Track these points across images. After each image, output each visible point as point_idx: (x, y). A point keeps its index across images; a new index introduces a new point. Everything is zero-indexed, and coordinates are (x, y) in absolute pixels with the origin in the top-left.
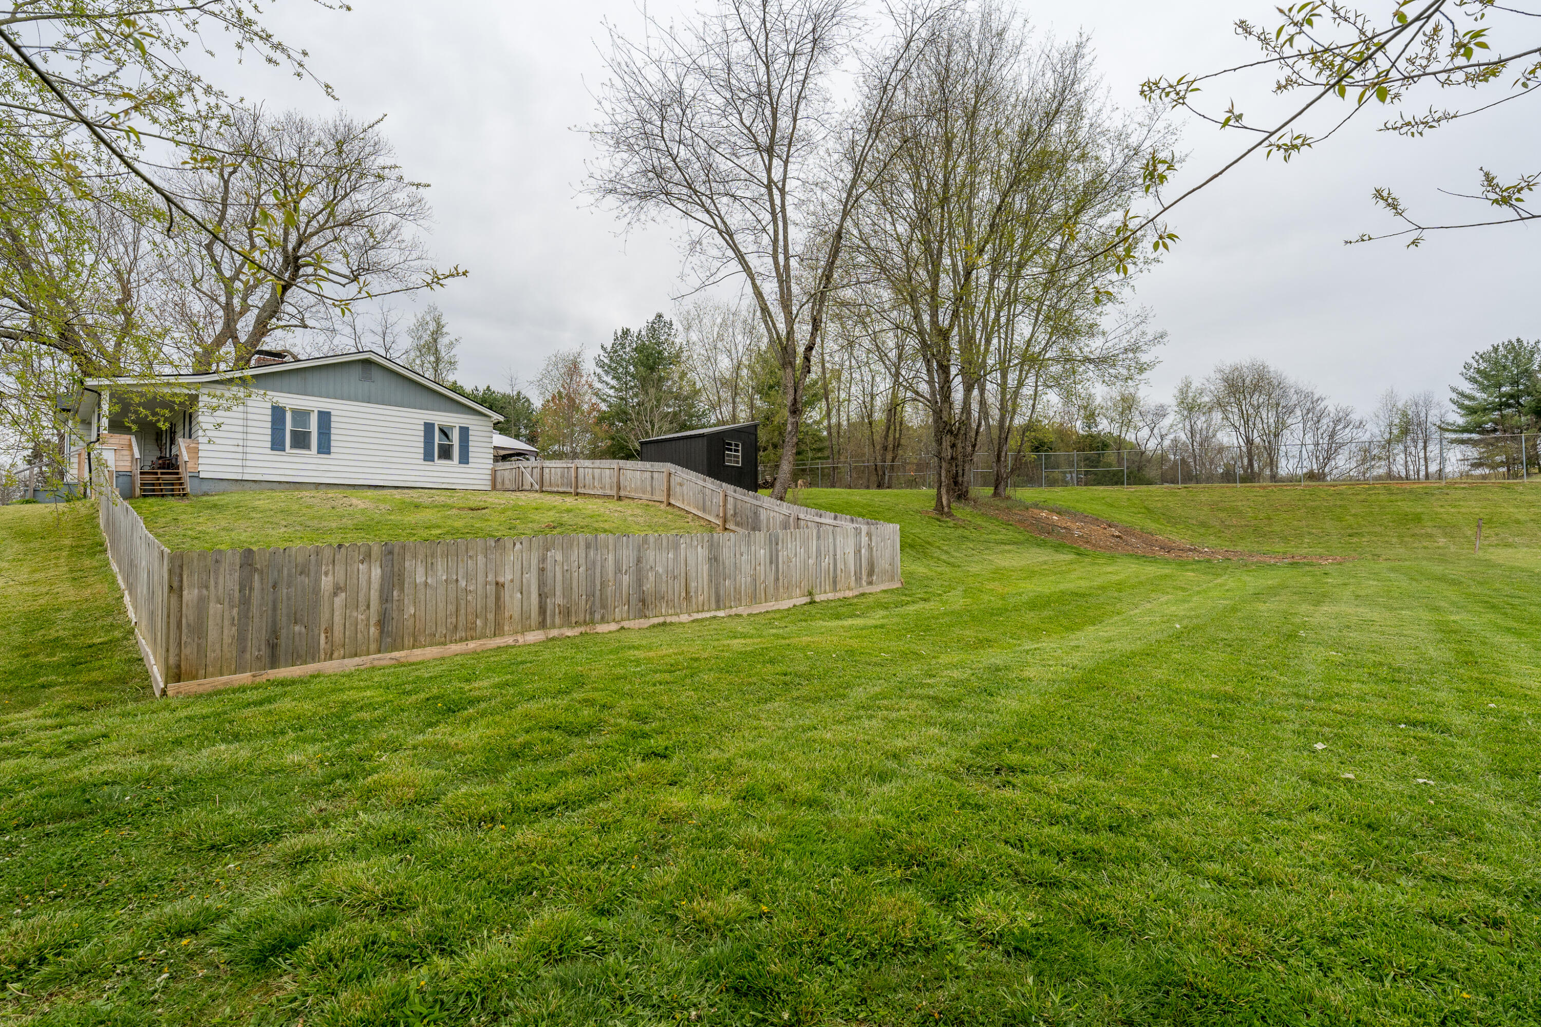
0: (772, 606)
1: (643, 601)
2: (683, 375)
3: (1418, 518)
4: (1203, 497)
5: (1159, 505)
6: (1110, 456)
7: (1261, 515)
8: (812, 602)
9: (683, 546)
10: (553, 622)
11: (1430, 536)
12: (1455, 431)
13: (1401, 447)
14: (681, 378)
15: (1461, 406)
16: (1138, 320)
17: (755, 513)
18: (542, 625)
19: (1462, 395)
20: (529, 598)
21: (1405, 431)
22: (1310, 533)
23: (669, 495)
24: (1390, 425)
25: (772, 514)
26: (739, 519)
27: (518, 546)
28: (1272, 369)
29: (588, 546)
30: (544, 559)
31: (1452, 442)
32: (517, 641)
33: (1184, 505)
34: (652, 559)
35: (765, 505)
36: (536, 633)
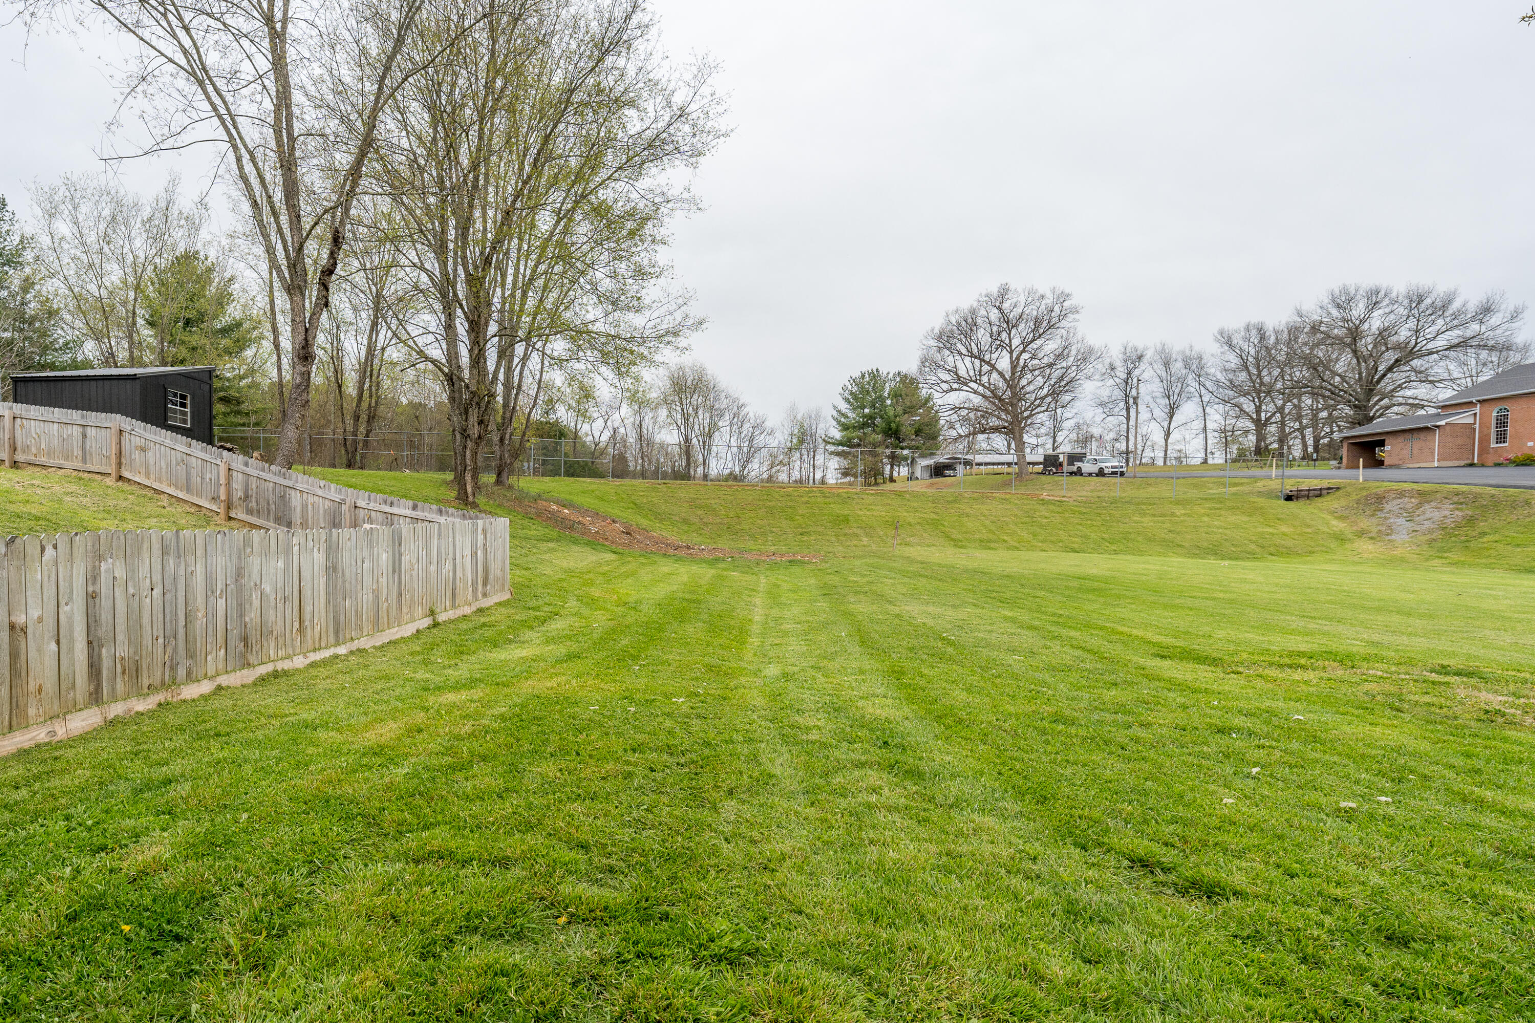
0: (395, 633)
1: (245, 640)
2: (27, 285)
3: (846, 520)
4: (682, 494)
5: (645, 500)
6: (566, 446)
7: (732, 514)
8: (436, 625)
9: (296, 549)
10: (114, 689)
11: (857, 535)
12: (834, 444)
13: (798, 454)
14: (25, 290)
15: (839, 422)
16: (680, 301)
17: (282, 497)
18: (95, 698)
19: (839, 412)
20: (71, 650)
21: (801, 441)
22: (772, 532)
23: (120, 465)
24: (792, 435)
25: (311, 499)
26: (253, 504)
27: (49, 552)
28: (709, 372)
29: (165, 551)
30: (93, 577)
31: (832, 453)
32: (53, 733)
33: (666, 501)
34: (256, 570)
35: (299, 486)
36: (85, 713)
